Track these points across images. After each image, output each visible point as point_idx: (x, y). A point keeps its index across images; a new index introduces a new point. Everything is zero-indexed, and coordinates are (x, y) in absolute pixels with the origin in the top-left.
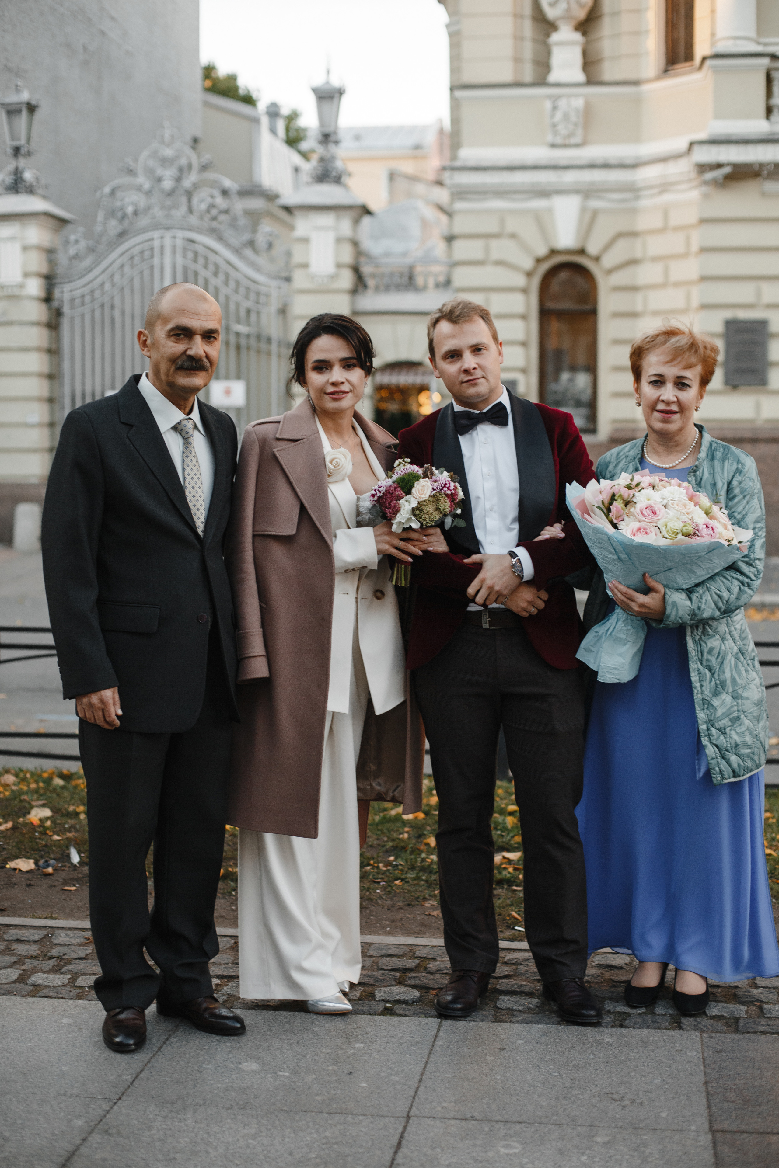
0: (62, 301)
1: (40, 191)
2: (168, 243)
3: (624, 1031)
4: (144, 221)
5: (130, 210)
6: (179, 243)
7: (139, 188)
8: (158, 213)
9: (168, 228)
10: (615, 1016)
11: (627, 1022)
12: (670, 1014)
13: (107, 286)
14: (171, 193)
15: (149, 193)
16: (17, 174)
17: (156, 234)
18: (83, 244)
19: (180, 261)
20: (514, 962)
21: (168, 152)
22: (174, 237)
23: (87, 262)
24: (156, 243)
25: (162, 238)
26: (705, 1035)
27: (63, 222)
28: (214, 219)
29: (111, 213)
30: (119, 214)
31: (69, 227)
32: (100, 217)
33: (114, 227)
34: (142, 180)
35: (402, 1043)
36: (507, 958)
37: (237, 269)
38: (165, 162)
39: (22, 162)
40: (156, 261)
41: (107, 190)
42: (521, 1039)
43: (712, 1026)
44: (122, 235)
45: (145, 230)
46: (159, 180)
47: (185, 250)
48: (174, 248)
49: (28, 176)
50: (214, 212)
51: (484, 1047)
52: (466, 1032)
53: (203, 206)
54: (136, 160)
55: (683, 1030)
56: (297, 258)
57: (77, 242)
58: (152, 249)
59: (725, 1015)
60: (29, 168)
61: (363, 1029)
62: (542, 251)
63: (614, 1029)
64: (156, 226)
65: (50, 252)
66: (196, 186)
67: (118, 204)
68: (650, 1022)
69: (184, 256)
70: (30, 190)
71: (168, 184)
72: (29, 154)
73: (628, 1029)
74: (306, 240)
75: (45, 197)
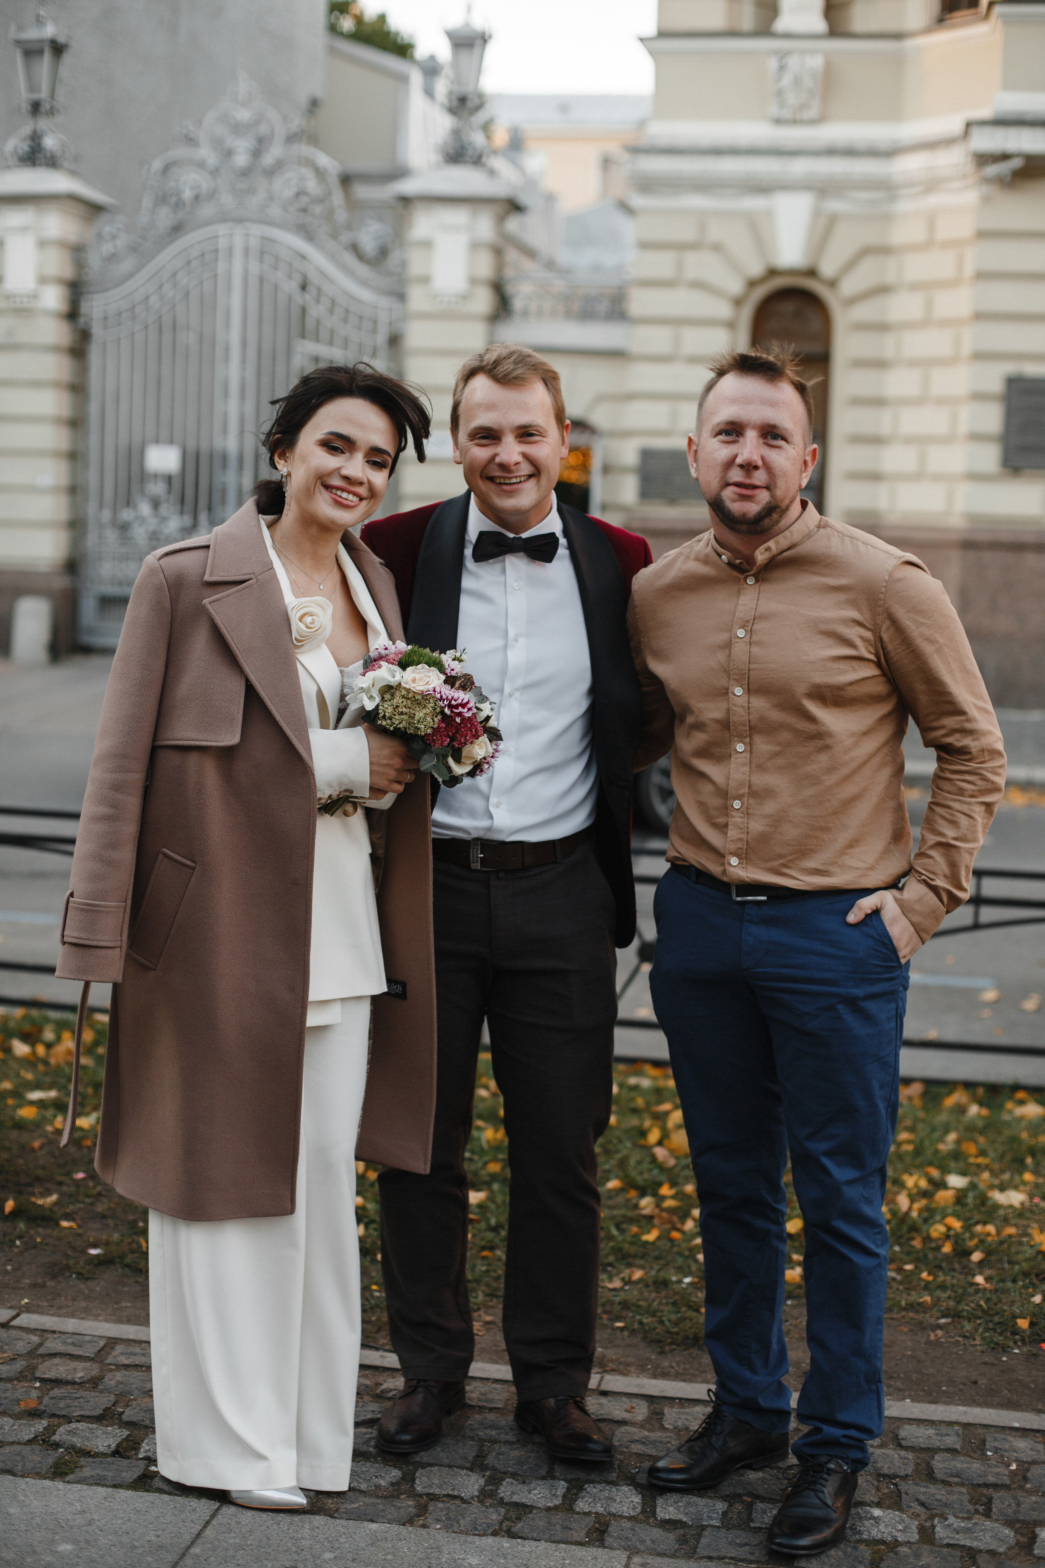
0: (91, 319)
1: (66, 164)
2: (238, 242)
3: (506, 1543)
4: (207, 210)
5: (187, 194)
6: (254, 243)
7: (201, 165)
8: (227, 200)
9: (239, 221)
10: (508, 1511)
11: (520, 1525)
12: (596, 1513)
13: (153, 299)
14: (245, 173)
15: (215, 173)
16: (36, 138)
17: (222, 230)
18: (122, 241)
19: (254, 267)
20: (391, 1394)
21: (243, 115)
22: (248, 235)
23: (127, 265)
24: (222, 243)
25: (231, 235)
26: (637, 1560)
27: (94, 209)
28: (305, 210)
29: (162, 199)
30: (174, 200)
31: (104, 217)
32: (147, 202)
33: (165, 218)
34: (206, 153)
35: (136, 1548)
36: (385, 1386)
37: (332, 281)
38: (238, 129)
39: (43, 124)
40: (221, 267)
41: (157, 165)
42: (332, 1549)
43: (653, 1542)
44: (177, 229)
45: (209, 223)
46: (229, 153)
47: (262, 253)
48: (247, 251)
49: (49, 142)
50: (304, 199)
51: (266, 1562)
52: (250, 1531)
53: (289, 193)
54: (199, 123)
55: (605, 1547)
56: (416, 268)
57: (114, 237)
58: (217, 251)
59: (685, 1519)
60: (53, 131)
61: (88, 1515)
62: (756, 269)
63: (490, 1540)
64: (224, 218)
65: (77, 251)
66: (279, 165)
67: (172, 184)
68: (558, 1527)
69: (261, 261)
70: (52, 163)
71: (241, 160)
72: (52, 112)
73: (514, 1541)
74: (427, 244)
75: (73, 173)
